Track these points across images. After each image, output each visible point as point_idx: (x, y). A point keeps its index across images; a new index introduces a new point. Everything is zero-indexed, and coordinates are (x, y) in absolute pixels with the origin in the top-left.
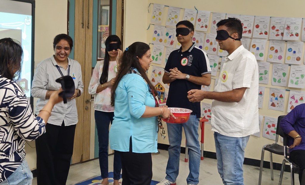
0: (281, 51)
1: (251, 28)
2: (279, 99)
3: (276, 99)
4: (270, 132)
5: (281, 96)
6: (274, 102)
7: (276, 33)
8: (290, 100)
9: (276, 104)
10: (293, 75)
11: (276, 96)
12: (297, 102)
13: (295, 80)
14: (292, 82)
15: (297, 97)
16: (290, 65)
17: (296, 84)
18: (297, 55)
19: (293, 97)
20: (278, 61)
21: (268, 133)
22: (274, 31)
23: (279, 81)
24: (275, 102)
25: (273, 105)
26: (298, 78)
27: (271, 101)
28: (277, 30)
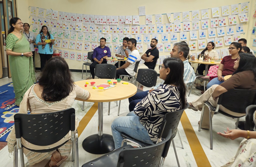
0: (88, 28)
1: (76, 19)
2: (88, 46)
3: (87, 46)
4: (85, 59)
5: (89, 45)
7: (85, 21)
8: (92, 46)
9: (87, 48)
10: (93, 37)
12: (94, 47)
13: (93, 39)
14: (92, 40)
15: (94, 45)
16: (91, 33)
17: (94, 40)
18: (93, 29)
19: (93, 45)
20: (86, 32)
21: (84, 59)
22: (85, 20)
23: (88, 40)
24: (87, 47)
25: (86, 49)
26: (94, 38)
27: (85, 47)
28: (86, 20)
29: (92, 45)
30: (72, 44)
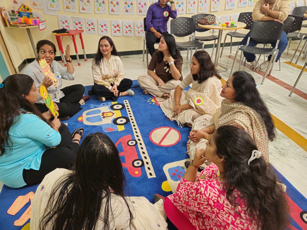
2: (130, 6)
5: (132, 4)
6: (127, 9)
11: (128, 4)
12: (143, 7)
15: (142, 3)
21: (126, 32)
25: (127, 11)
27: (125, 8)
29: (139, 4)
30: (100, 4)
